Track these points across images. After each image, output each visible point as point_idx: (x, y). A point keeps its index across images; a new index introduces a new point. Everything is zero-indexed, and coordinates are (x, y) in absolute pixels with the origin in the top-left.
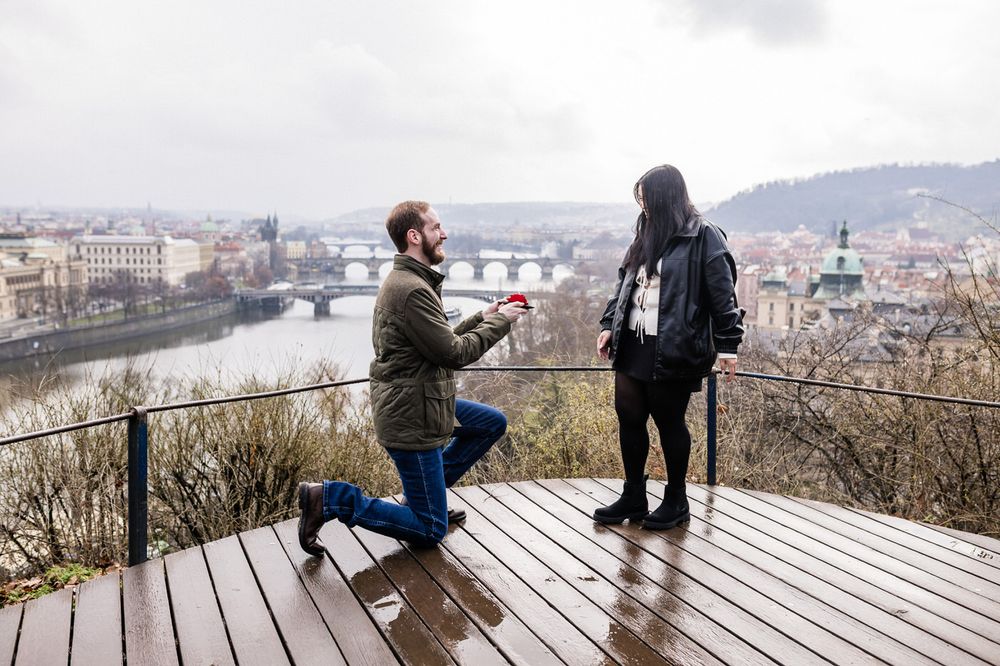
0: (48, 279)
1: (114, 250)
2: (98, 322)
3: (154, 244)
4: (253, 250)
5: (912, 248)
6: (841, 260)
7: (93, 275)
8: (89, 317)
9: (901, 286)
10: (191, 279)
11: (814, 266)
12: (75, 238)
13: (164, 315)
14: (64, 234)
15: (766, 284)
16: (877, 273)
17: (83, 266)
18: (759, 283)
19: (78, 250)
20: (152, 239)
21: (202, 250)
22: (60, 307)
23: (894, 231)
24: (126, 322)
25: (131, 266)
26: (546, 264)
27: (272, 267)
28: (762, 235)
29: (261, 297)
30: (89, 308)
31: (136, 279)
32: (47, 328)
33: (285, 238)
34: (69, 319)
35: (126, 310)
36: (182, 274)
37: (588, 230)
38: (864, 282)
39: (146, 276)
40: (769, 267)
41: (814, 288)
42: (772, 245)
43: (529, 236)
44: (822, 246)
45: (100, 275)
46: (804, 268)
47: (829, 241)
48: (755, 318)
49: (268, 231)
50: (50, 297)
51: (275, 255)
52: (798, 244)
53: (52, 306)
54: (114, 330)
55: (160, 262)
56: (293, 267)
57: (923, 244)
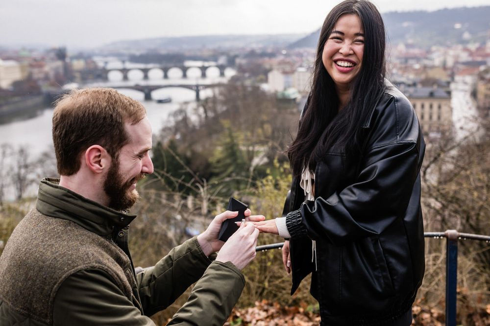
5: (406, 53)
9: (403, 72)
10: (16, 84)
16: (391, 66)
21: (22, 67)
23: (397, 45)
26: (222, 68)
27: (65, 75)
33: (72, 58)
37: (243, 49)
43: (211, 53)
51: (66, 69)
56: (77, 75)
57: (411, 51)
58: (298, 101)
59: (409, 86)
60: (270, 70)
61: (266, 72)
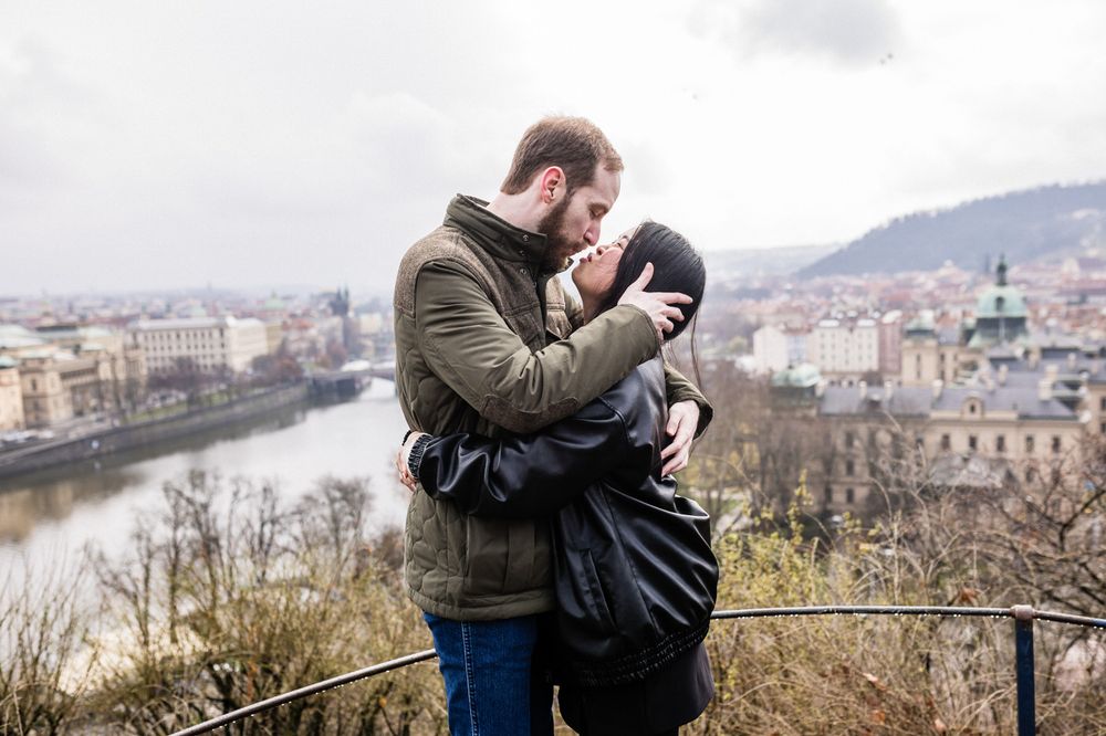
0: (105, 372)
1: (173, 336)
2: (160, 416)
3: (216, 327)
4: (323, 328)
5: (1082, 281)
6: (1000, 301)
7: (153, 364)
8: (150, 411)
9: (1073, 326)
10: (259, 363)
11: (968, 308)
12: (131, 325)
13: (230, 404)
14: (119, 322)
15: (910, 333)
16: (1043, 312)
17: (141, 355)
18: (901, 331)
19: (135, 337)
20: (212, 321)
21: (269, 330)
22: (118, 402)
23: (1059, 262)
24: (190, 415)
25: (193, 352)
27: (346, 344)
28: (901, 276)
29: (334, 379)
30: (150, 401)
31: (198, 367)
32: (106, 426)
33: (358, 311)
34: (129, 415)
35: (190, 401)
36: (248, 358)
38: (1029, 325)
39: (209, 362)
40: (912, 313)
41: (968, 334)
42: (912, 287)
44: (975, 284)
45: (159, 364)
46: (955, 312)
47: (981, 278)
48: (899, 371)
49: (339, 305)
50: (107, 391)
51: (348, 331)
52: (945, 284)
53: (110, 401)
54: (178, 425)
55: (223, 345)
56: (369, 343)
57: (1096, 275)
58: (819, 392)
59: (1090, 356)
60: (758, 327)
61: (749, 331)
